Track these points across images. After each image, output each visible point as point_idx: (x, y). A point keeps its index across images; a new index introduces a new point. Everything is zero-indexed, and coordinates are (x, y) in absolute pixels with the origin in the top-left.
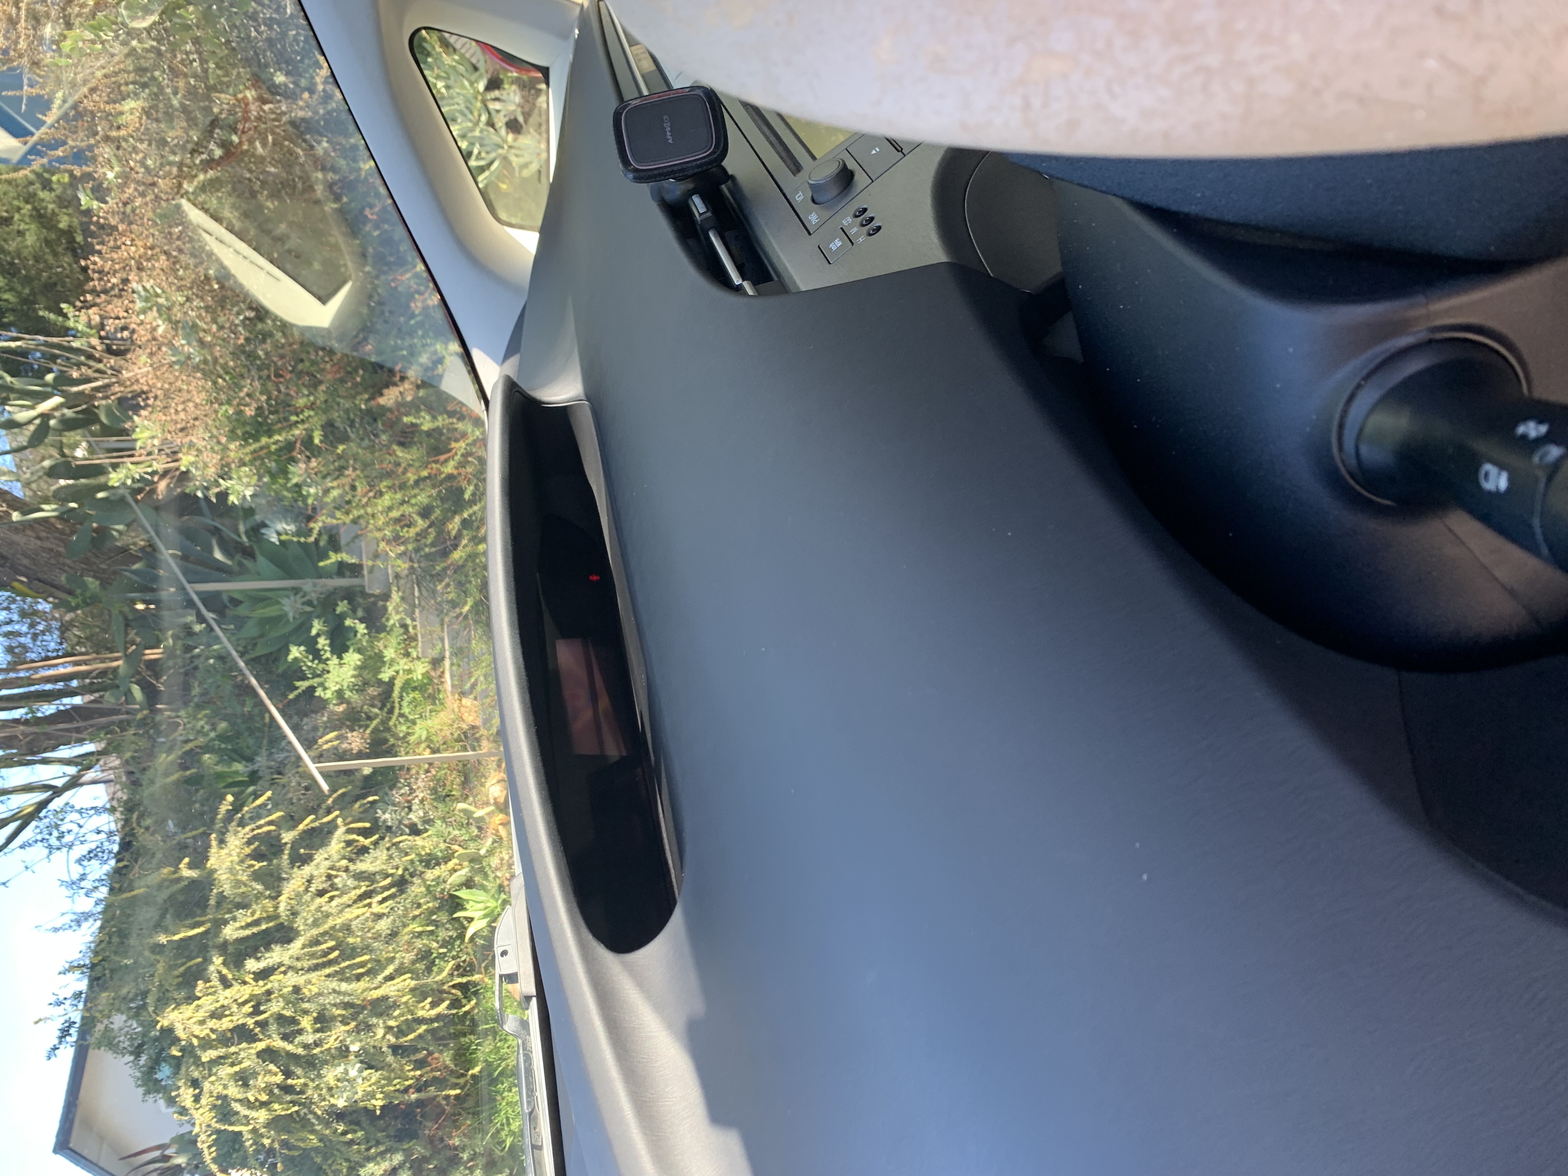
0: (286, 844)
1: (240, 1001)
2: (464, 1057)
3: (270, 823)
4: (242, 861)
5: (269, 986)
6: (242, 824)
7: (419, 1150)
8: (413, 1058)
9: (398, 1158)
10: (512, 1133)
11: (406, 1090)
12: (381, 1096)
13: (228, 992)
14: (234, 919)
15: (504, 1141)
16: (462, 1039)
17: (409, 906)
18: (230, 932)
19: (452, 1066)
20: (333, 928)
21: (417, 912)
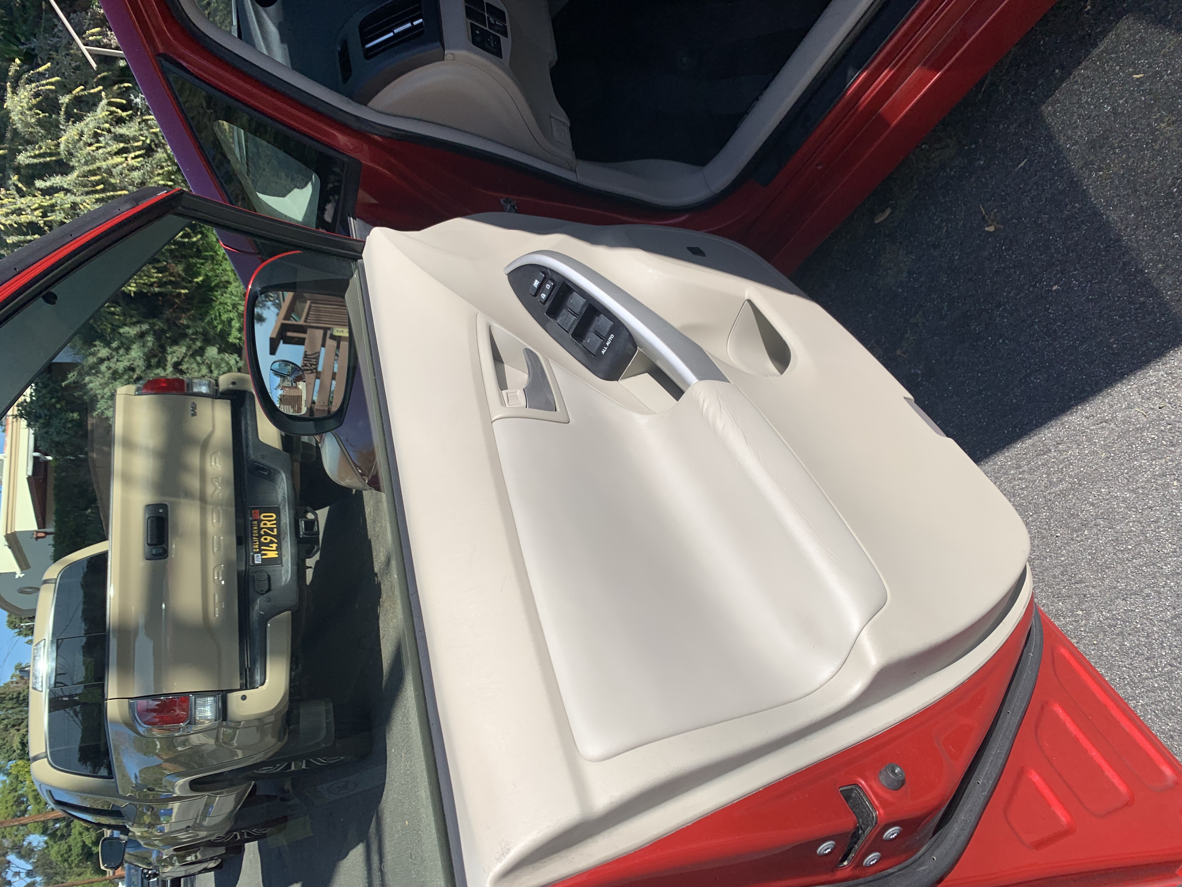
0: (62, 104)
1: (32, 208)
2: (191, 271)
3: (52, 84)
4: (30, 109)
5: (54, 201)
6: (30, 81)
7: (160, 325)
8: (156, 265)
9: (145, 327)
10: (222, 322)
11: (152, 285)
12: (134, 285)
13: (23, 200)
14: (26, 150)
15: (216, 327)
16: (191, 260)
17: (155, 166)
18: (22, 158)
19: (183, 274)
20: (99, 168)
21: (160, 171)
